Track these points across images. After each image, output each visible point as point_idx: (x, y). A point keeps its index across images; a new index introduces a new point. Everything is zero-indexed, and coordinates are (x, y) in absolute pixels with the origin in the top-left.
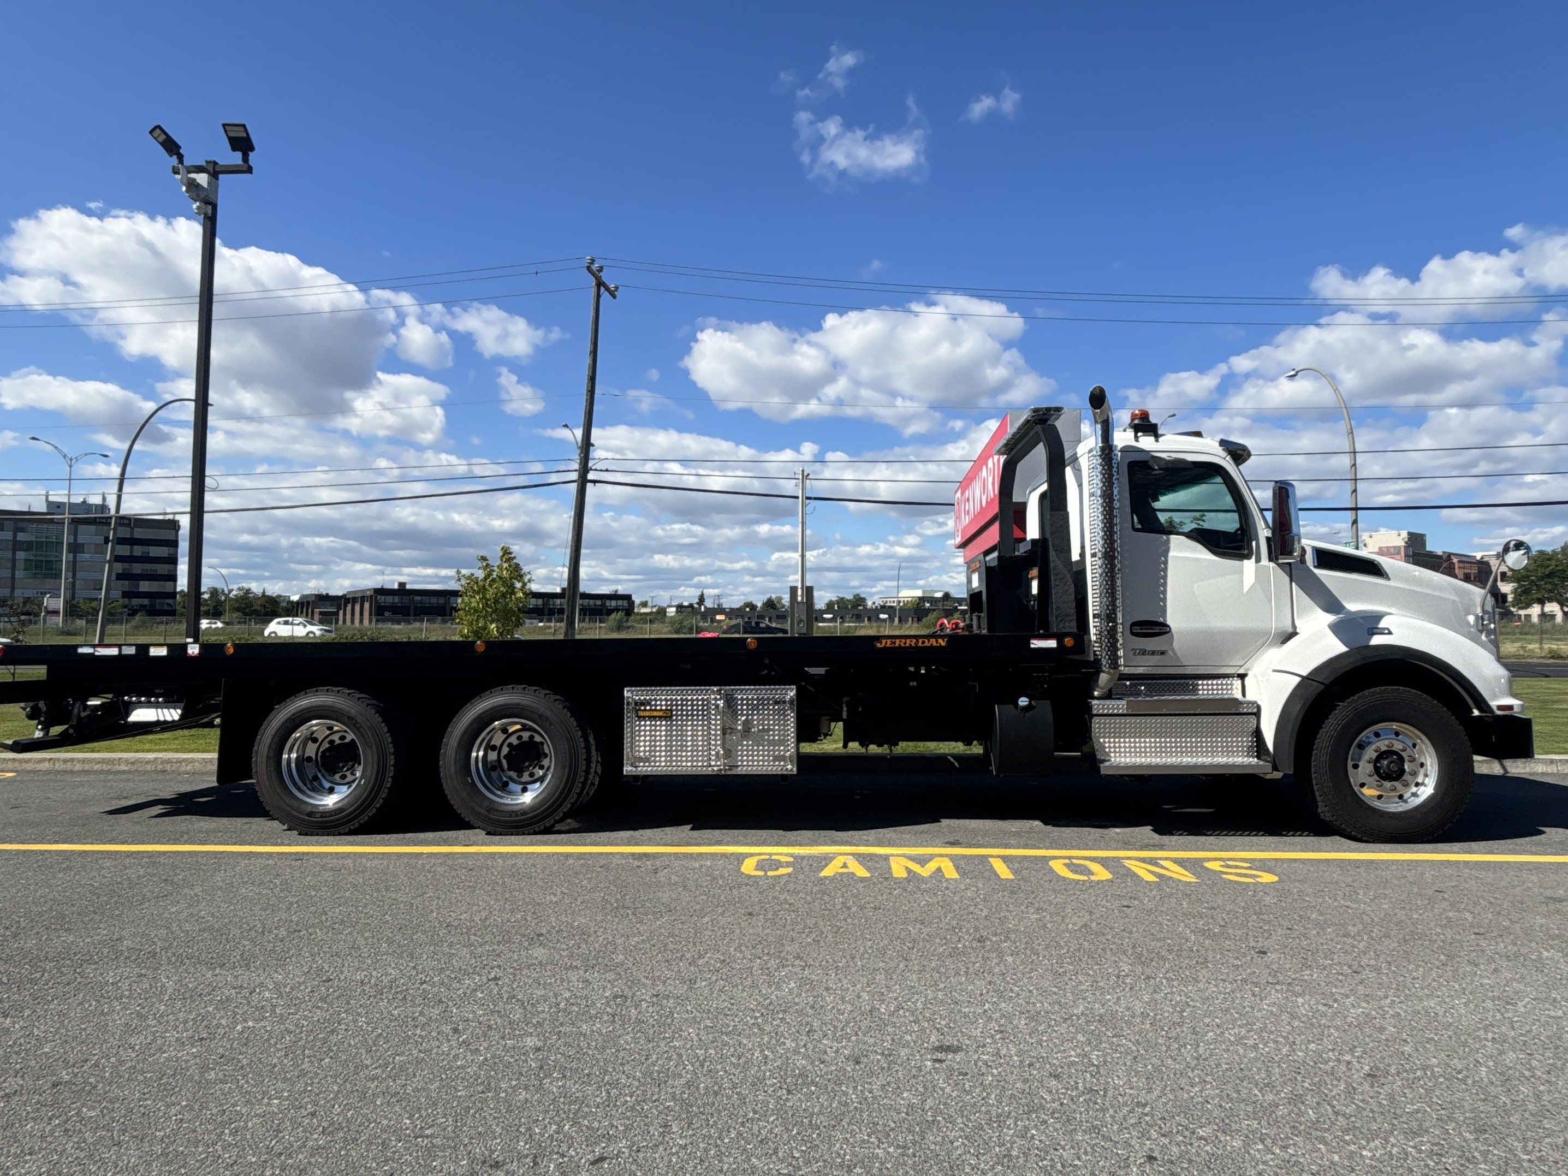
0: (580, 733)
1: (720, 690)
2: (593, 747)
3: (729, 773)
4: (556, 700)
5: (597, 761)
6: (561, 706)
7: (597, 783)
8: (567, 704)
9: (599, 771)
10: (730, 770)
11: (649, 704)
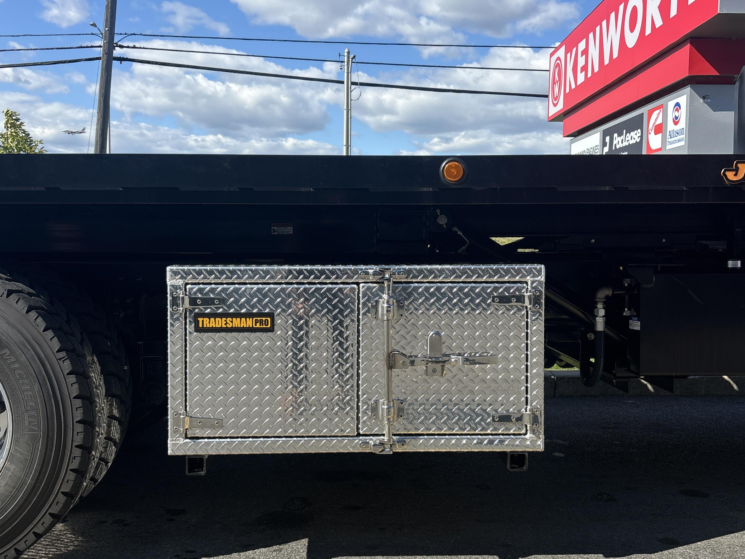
0: (67, 366)
1: (382, 272)
2: (101, 391)
3: (399, 449)
4: (10, 293)
5: (111, 417)
6: (22, 306)
7: (111, 458)
8: (39, 301)
9: (116, 436)
10: (403, 443)
11: (223, 301)
